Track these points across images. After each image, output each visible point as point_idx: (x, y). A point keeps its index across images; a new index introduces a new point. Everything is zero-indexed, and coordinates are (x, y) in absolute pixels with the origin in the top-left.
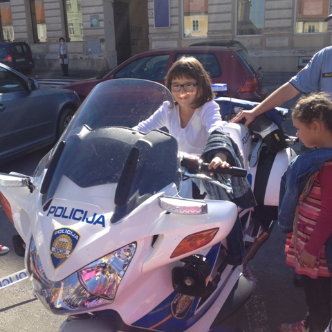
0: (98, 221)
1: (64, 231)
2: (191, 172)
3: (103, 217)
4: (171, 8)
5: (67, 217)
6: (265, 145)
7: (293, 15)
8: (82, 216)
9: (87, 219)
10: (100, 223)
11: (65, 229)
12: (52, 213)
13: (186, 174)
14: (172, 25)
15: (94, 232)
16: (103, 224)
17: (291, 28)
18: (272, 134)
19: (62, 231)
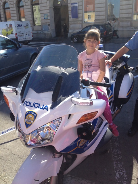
0: (45, 108)
1: (31, 112)
2: (86, 85)
4: (79, 10)
5: (31, 106)
6: (119, 71)
7: (132, 11)
8: (38, 106)
9: (40, 107)
10: (46, 109)
11: (31, 111)
13: (84, 86)
14: (79, 17)
15: (42, 113)
16: (47, 109)
17: (132, 18)
19: (30, 112)
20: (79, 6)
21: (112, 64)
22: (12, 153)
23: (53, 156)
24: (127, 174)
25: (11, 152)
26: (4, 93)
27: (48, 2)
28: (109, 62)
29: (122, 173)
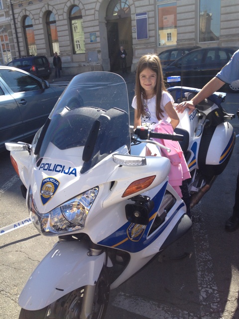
0: (71, 173)
2: (142, 138)
3: (75, 170)
4: (149, 24)
5: (51, 170)
6: (208, 120)
8: (61, 169)
9: (65, 171)
10: (73, 174)
11: (50, 178)
12: (42, 167)
13: (139, 139)
14: (150, 37)
15: (68, 180)
16: (75, 174)
18: (213, 112)
19: (48, 180)
20: (149, 18)
21: (193, 108)
22: (30, 257)
23: (88, 252)
24: (219, 292)
25: (27, 256)
26: (11, 154)
27: (97, 13)
28: (188, 104)
29: (210, 291)
